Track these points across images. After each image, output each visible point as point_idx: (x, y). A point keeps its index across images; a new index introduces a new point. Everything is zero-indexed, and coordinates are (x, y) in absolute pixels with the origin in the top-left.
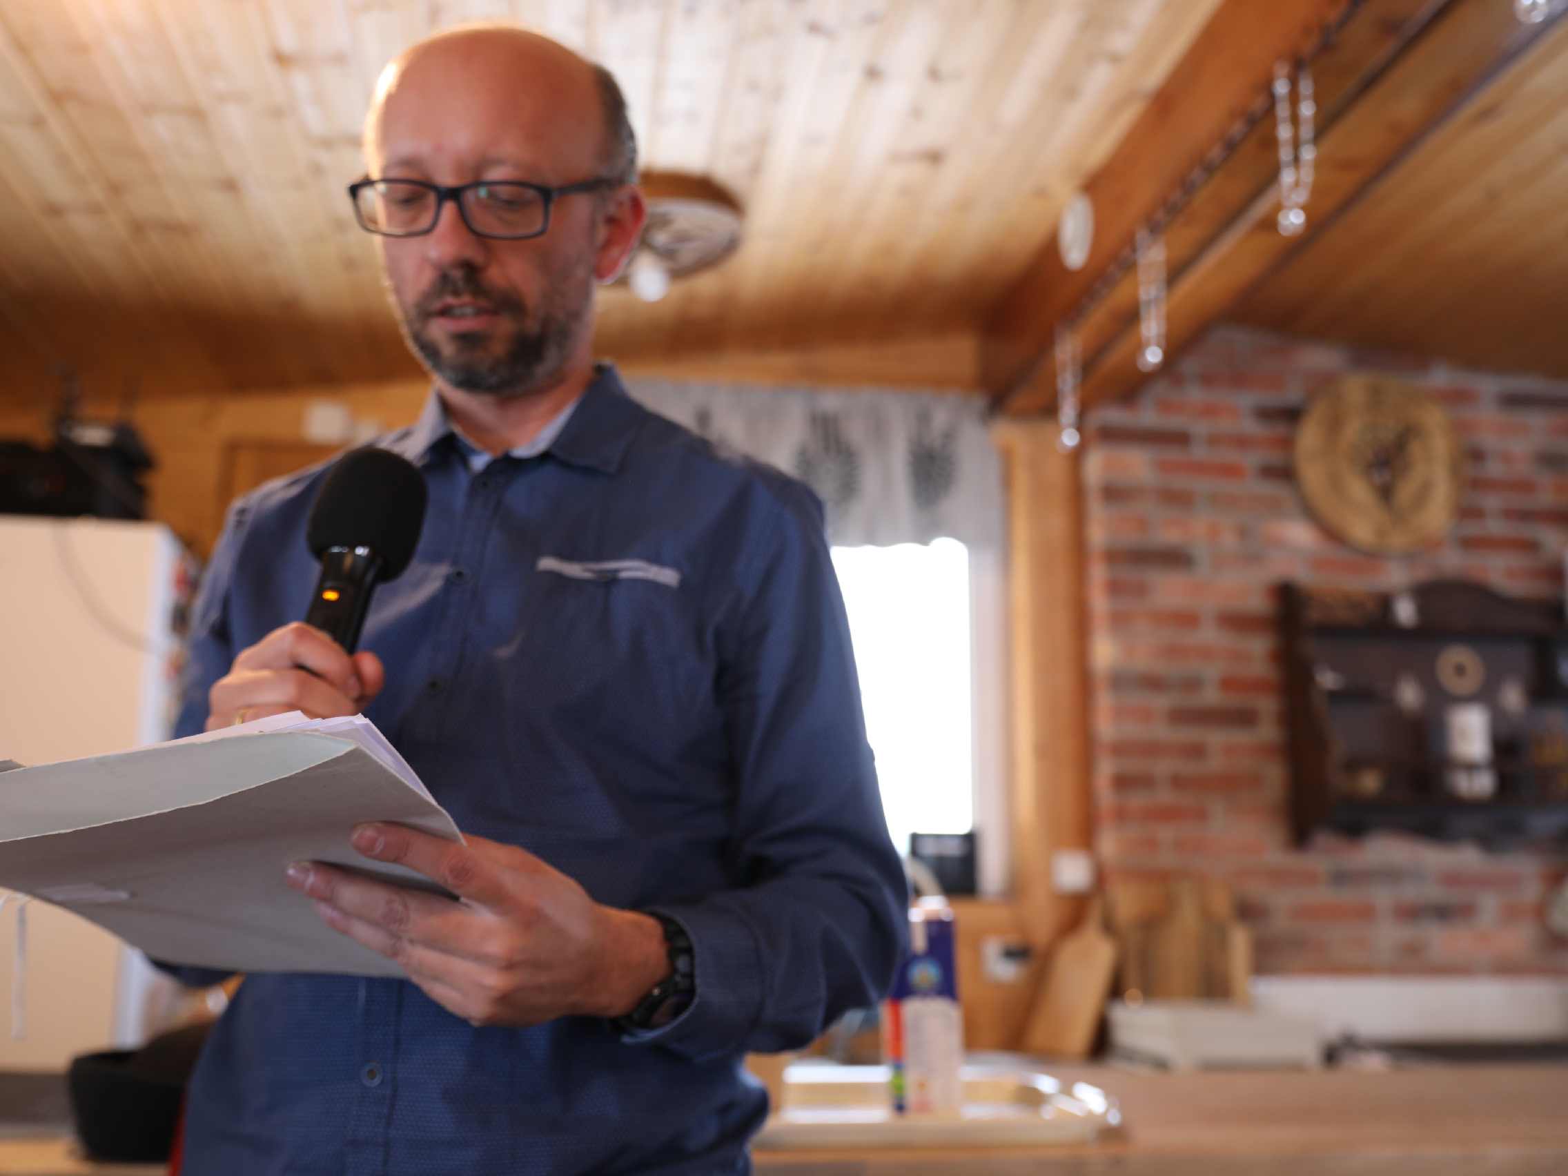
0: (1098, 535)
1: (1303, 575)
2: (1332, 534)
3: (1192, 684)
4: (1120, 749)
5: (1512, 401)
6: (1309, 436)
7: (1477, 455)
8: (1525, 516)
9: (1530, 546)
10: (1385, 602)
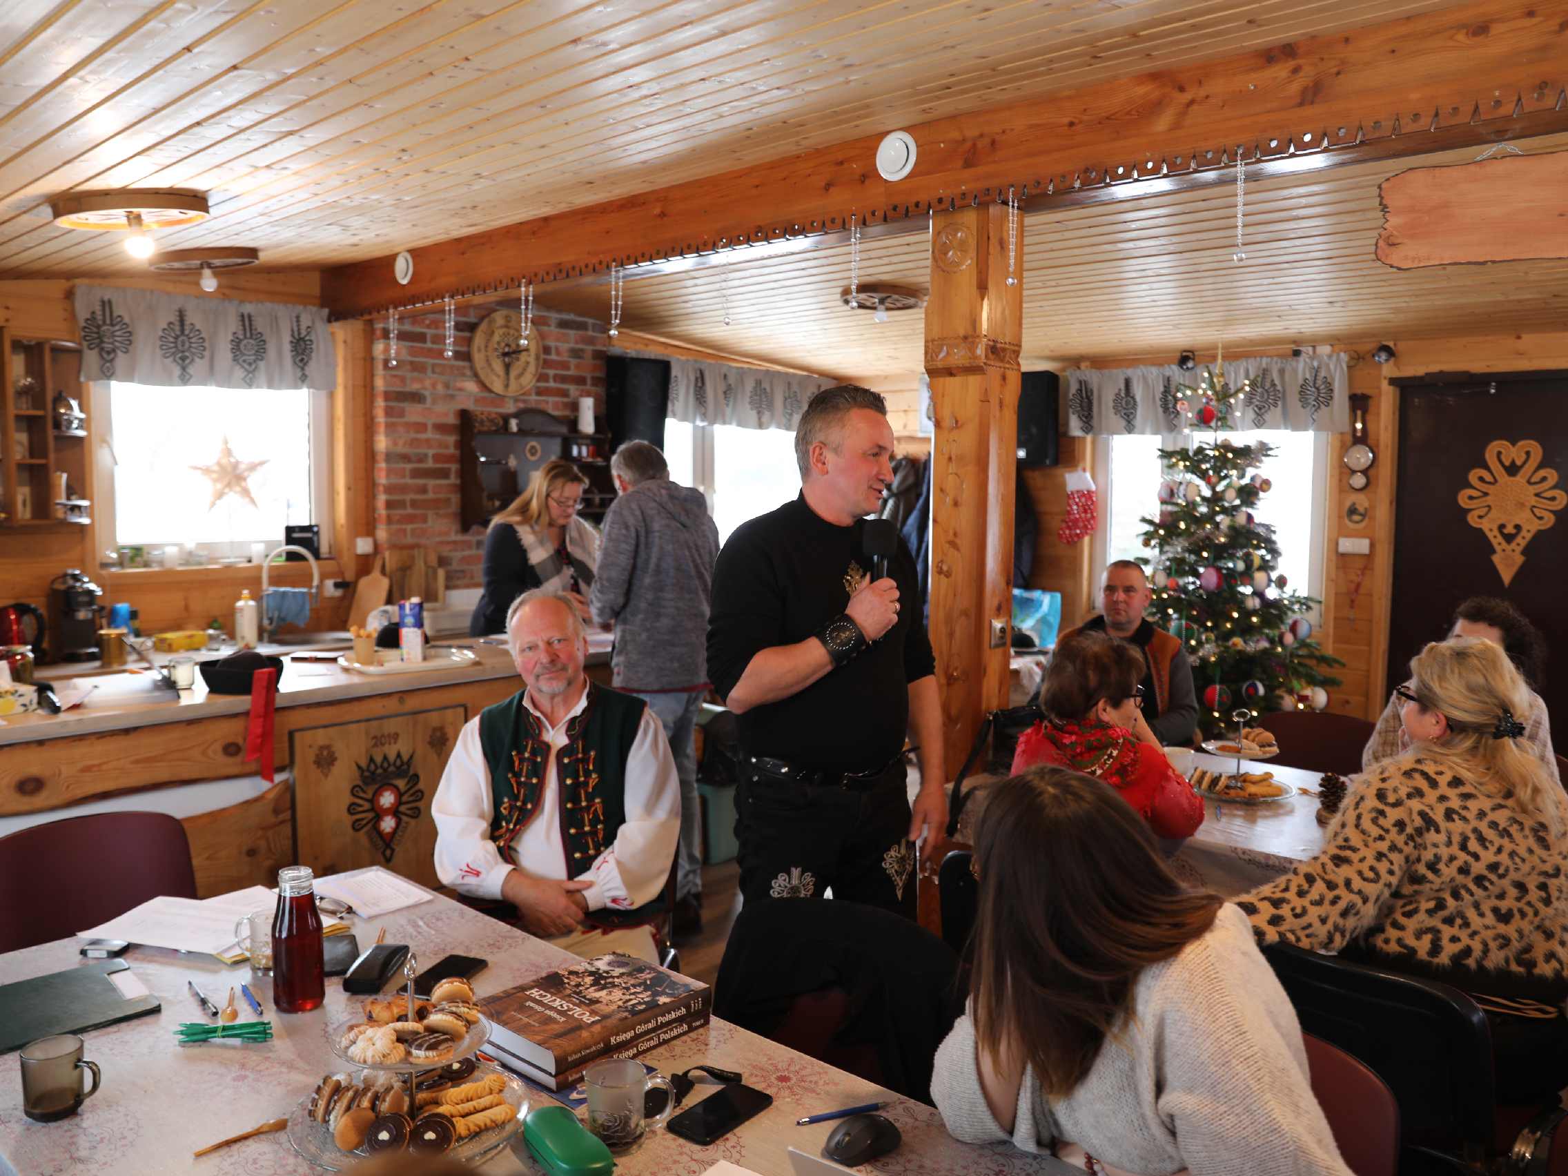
0: (380, 384)
1: (470, 405)
2: (484, 387)
3: (421, 459)
4: (389, 489)
5: (563, 324)
6: (479, 339)
7: (547, 350)
8: (564, 379)
9: (565, 394)
10: (506, 419)
